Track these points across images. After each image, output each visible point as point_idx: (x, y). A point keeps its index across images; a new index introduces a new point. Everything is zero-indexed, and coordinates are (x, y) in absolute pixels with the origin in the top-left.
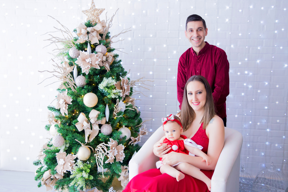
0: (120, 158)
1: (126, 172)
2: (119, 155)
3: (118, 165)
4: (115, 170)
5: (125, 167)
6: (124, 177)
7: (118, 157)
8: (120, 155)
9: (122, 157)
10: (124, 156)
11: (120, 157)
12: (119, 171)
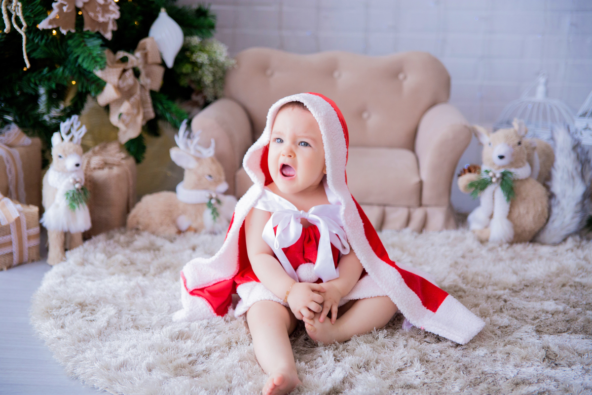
0: (100, 15)
1: (124, 71)
2: (96, 7)
3: (94, 44)
4: (80, 60)
5: (121, 54)
6: (118, 88)
7: (91, 14)
8: (100, 5)
9: (107, 16)
10: (114, 12)
11: (99, 12)
12: (96, 62)
